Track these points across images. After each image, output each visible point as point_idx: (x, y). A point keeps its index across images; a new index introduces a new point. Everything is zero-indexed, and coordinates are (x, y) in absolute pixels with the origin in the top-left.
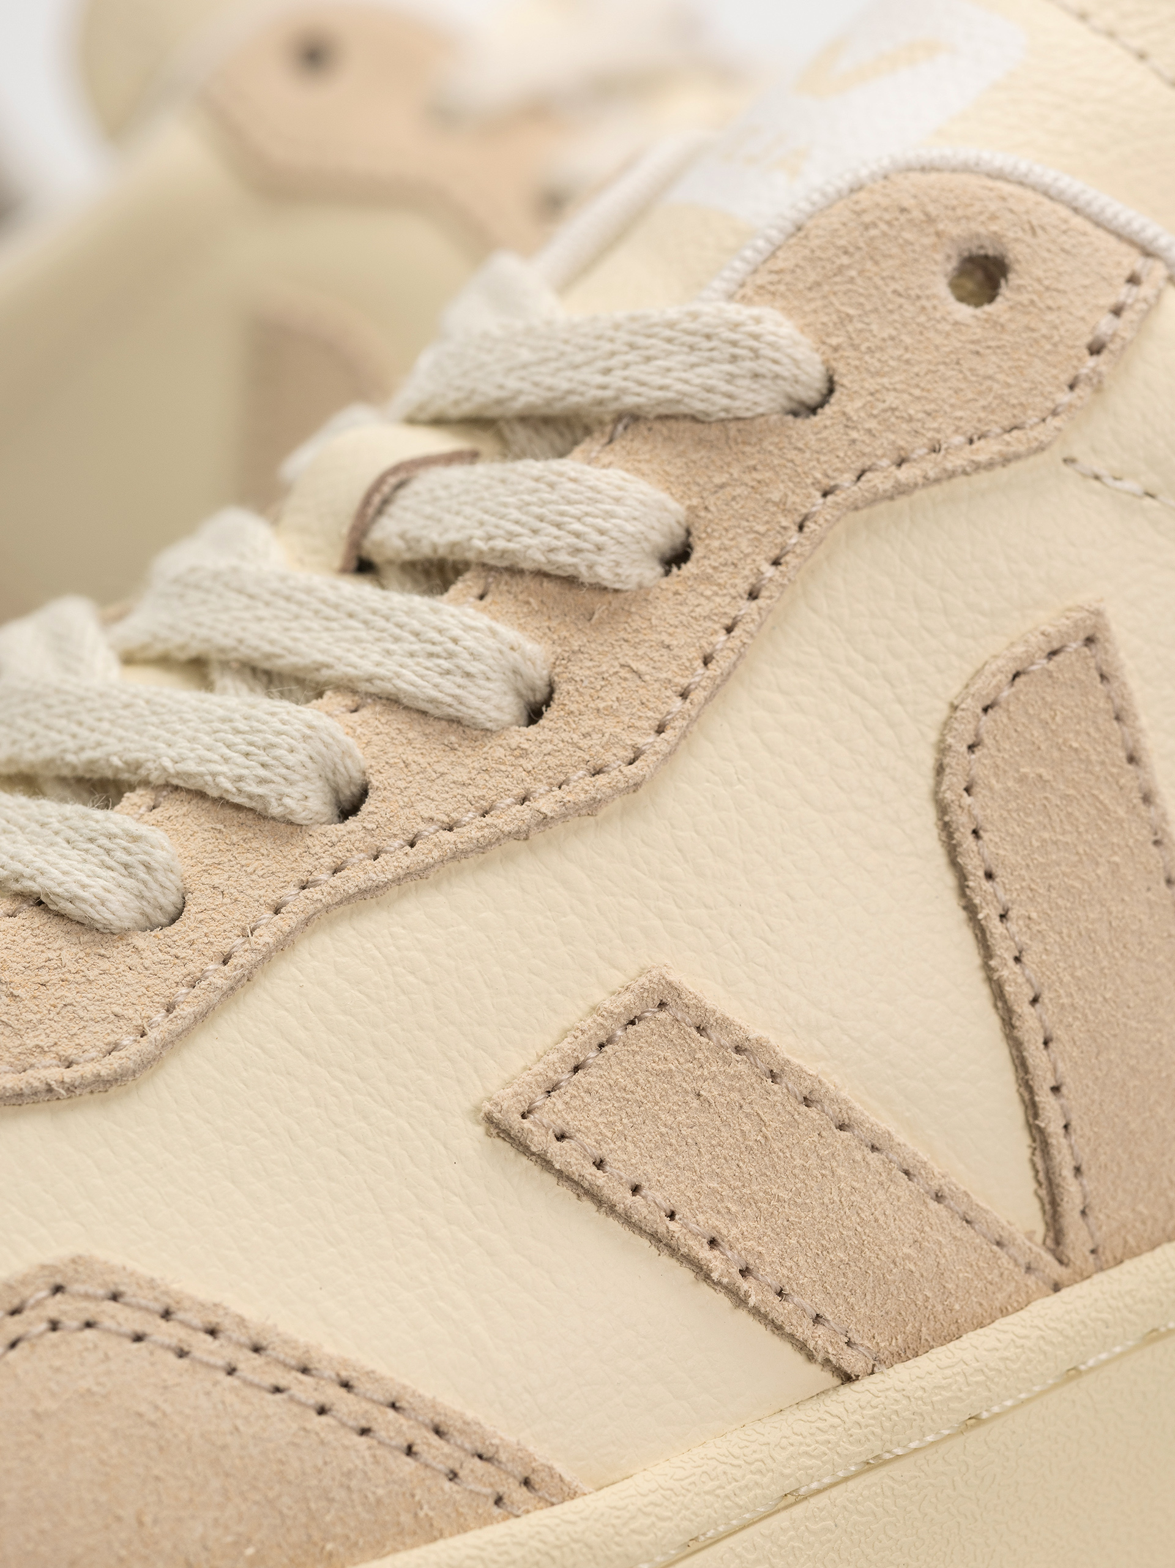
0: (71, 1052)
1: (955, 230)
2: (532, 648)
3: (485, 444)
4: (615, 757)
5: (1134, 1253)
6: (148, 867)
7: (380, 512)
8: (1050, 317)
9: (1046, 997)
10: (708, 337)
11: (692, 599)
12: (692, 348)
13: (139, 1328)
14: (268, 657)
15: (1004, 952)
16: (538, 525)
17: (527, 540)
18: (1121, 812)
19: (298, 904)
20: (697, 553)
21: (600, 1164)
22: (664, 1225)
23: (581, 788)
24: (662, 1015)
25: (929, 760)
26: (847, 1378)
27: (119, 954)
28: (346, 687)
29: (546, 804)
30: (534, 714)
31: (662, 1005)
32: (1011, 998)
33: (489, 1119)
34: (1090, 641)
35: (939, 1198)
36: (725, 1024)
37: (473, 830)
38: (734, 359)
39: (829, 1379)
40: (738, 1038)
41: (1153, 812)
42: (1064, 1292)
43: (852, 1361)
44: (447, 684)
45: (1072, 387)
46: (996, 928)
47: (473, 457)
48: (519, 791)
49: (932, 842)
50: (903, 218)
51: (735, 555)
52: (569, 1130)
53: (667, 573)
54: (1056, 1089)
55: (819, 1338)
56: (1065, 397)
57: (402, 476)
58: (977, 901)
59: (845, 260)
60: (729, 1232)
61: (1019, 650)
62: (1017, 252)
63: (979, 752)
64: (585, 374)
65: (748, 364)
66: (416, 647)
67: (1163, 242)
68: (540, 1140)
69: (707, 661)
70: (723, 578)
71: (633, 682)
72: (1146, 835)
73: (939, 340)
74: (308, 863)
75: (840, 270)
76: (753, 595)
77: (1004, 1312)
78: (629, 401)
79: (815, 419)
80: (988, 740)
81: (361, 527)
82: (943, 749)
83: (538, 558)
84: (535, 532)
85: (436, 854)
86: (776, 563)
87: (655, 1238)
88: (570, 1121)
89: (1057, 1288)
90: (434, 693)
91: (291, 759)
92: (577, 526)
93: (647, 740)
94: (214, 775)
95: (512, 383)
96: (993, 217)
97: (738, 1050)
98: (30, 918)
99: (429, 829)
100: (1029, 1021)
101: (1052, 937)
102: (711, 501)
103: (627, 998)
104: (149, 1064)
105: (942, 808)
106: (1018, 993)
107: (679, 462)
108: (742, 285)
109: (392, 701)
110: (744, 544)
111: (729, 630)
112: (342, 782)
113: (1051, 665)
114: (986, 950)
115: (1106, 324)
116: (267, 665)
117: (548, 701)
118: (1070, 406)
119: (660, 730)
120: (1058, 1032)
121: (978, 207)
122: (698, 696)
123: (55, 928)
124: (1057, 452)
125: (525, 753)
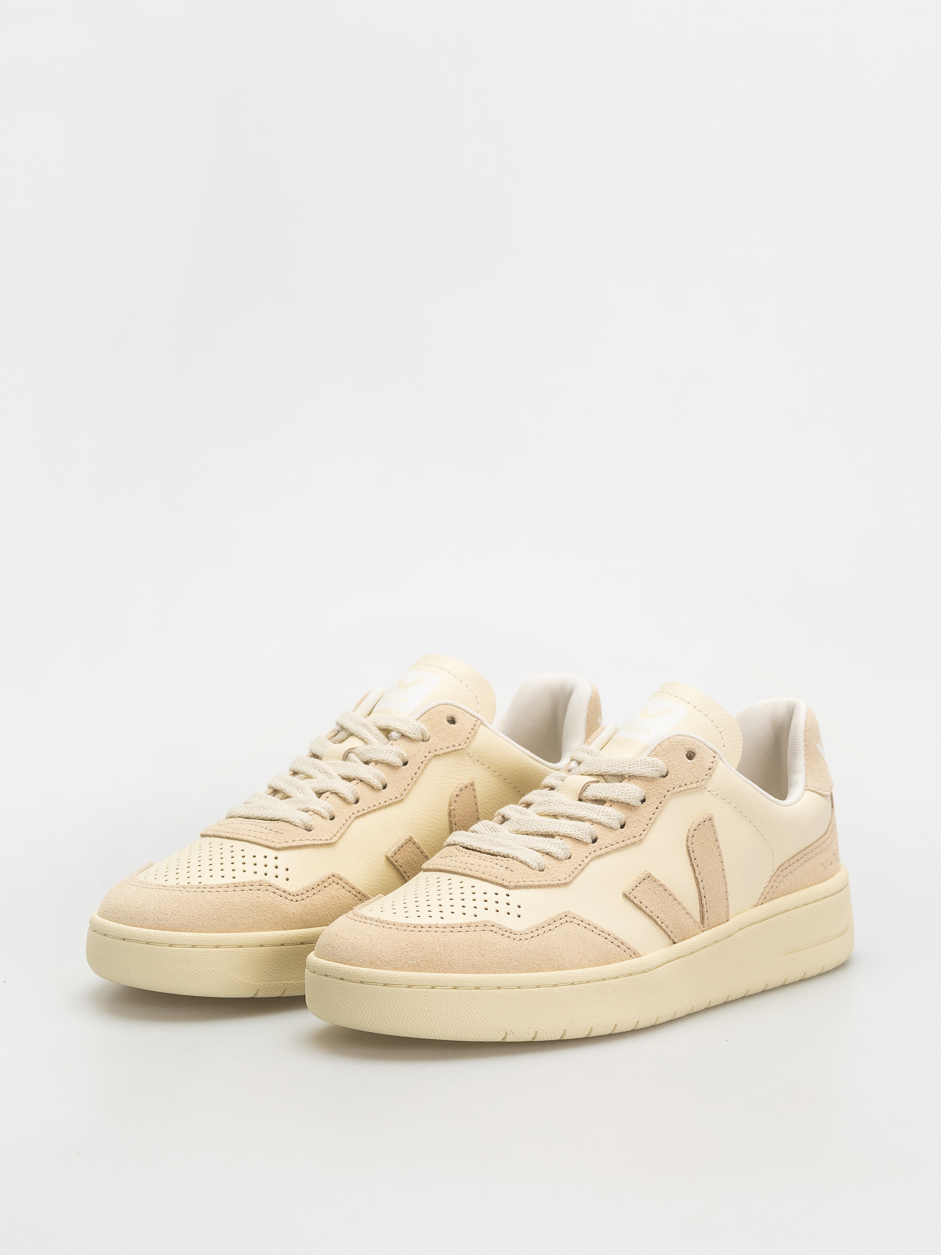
0: (560, 879)
1: (687, 747)
2: (623, 816)
3: (601, 779)
4: (637, 835)
5: (713, 927)
6: (566, 849)
7: (584, 790)
8: (703, 763)
9: (704, 880)
10: (649, 763)
11: (647, 809)
12: (646, 765)
13: (579, 923)
14: (573, 815)
15: (697, 872)
16: (622, 794)
17: (621, 796)
18: (715, 850)
19: (590, 857)
20: (647, 800)
21: (641, 903)
22: (651, 914)
23: (633, 840)
24: (649, 879)
25: (685, 838)
26: (675, 943)
27: (563, 863)
28: (590, 820)
29: (628, 842)
30: (622, 827)
31: (649, 877)
32: (699, 881)
33: (624, 894)
34: (710, 819)
35: (688, 914)
36: (658, 881)
37: (616, 846)
38: (653, 767)
39: (671, 942)
40: (660, 883)
41: (720, 850)
42: (704, 932)
43: (676, 940)
44: (610, 821)
45: (706, 775)
46: (696, 868)
47: (598, 782)
48: (623, 840)
49: (685, 852)
50: (679, 744)
51: (654, 801)
52: (636, 897)
53: (642, 804)
54: (705, 897)
55: (672, 935)
56: (706, 777)
57: (588, 784)
58: (693, 863)
59: (669, 751)
60: (660, 916)
61: (700, 820)
62: (697, 751)
63: (693, 838)
64: (625, 768)
65: (656, 768)
66: (603, 814)
67: (718, 751)
68: (632, 898)
69: (650, 819)
70: (652, 805)
71: (639, 822)
72: (718, 854)
73: (685, 766)
74: (591, 850)
75: (669, 752)
76: (657, 808)
77: (696, 935)
78: (634, 773)
79: (665, 778)
80: (695, 836)
81: (581, 793)
82: (688, 837)
83: (623, 800)
84: (622, 795)
85: (611, 850)
86: (660, 803)
87: (649, 916)
88: (636, 895)
89: (703, 932)
90: (608, 822)
91: (587, 832)
92: (629, 795)
93: (642, 832)
94: (574, 834)
95: (609, 769)
96: (693, 745)
97: (661, 885)
98: (546, 857)
99: (609, 845)
100: (701, 885)
101: (705, 870)
102: (649, 792)
103: (644, 875)
104: (571, 881)
105: (688, 847)
106: (700, 879)
107: (643, 784)
108: (650, 754)
109: (600, 823)
110: (655, 799)
111: (654, 814)
112: (593, 836)
113: (704, 823)
114: (695, 872)
115: (711, 765)
116: (572, 817)
117: (624, 825)
118: (706, 778)
119: (644, 831)
120: (705, 887)
121: (690, 743)
122: (650, 825)
123: (551, 858)
124: (703, 787)
125: (623, 833)
